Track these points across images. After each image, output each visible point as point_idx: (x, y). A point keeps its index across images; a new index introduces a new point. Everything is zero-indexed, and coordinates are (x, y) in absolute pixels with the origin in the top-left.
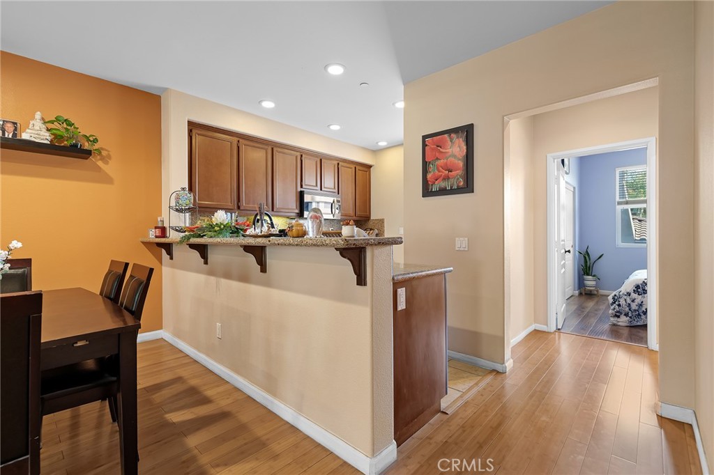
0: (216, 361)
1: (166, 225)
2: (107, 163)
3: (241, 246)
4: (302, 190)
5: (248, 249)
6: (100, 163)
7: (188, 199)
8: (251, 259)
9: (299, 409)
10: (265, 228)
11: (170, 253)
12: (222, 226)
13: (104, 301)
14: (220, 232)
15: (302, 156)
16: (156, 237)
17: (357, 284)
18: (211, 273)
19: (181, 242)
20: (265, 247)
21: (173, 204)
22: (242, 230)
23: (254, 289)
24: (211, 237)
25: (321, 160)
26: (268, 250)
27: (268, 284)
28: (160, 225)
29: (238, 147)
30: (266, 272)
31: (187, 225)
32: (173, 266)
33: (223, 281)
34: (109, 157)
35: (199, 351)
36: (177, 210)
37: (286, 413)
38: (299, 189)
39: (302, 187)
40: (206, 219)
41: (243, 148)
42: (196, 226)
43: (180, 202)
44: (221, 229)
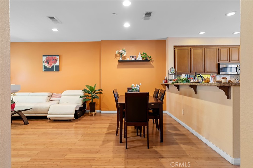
0: (182, 121)
1: (167, 79)
2: (153, 62)
3: (189, 85)
4: (219, 63)
5: (191, 86)
6: (151, 63)
7: (174, 71)
8: (192, 90)
9: (208, 139)
10: (197, 80)
11: (168, 87)
12: (184, 79)
13: (154, 98)
14: (183, 81)
15: (219, 48)
16: (165, 83)
17: (227, 99)
18: (180, 94)
19: (172, 84)
20: (197, 86)
21: (169, 73)
22: (190, 80)
23: (193, 99)
24: (180, 83)
25: (230, 48)
26: (198, 87)
27: (198, 98)
28: (166, 79)
29: (191, 51)
30: (197, 94)
31: (174, 79)
32: (169, 92)
33: (184, 96)
34: (153, 61)
35: (177, 118)
36: (170, 74)
37: (204, 139)
38: (218, 62)
39: (219, 61)
40: (179, 77)
41: (192, 51)
42: (176, 79)
43: (171, 72)
44: (183, 80)
